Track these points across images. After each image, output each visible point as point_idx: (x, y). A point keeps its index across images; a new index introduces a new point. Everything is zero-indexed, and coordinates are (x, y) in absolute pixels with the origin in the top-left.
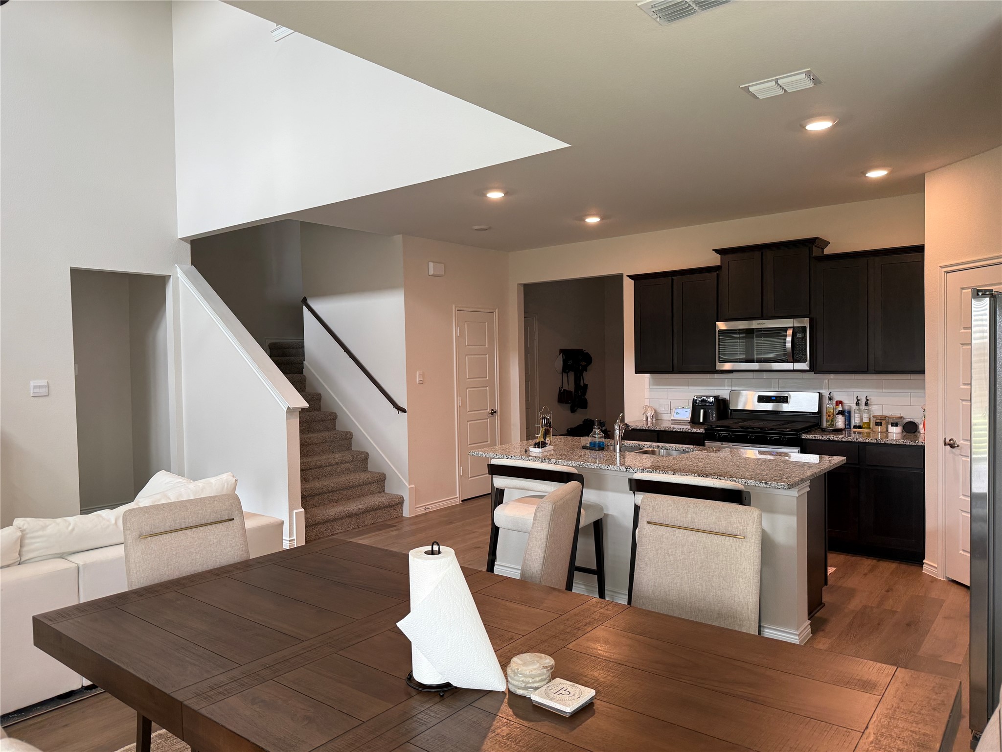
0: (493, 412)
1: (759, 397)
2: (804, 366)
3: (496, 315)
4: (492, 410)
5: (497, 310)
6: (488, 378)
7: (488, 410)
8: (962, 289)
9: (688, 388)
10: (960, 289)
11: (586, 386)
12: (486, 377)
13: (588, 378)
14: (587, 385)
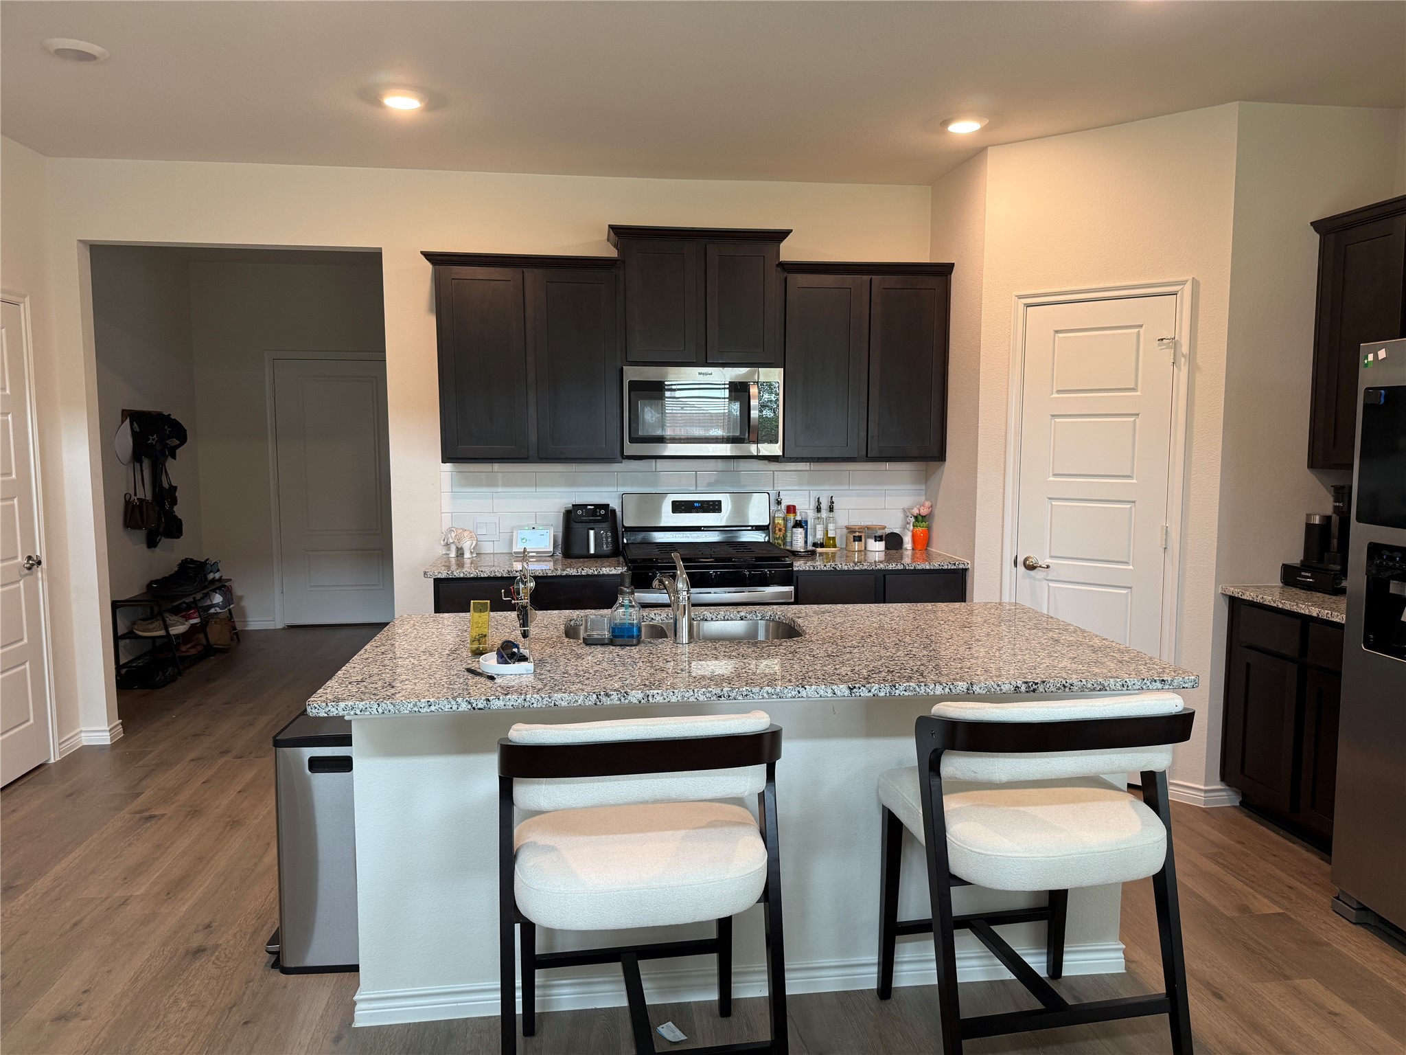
0: (33, 563)
1: (673, 503)
2: (776, 449)
3: (25, 309)
4: (30, 558)
5: (27, 300)
6: (14, 476)
7: (20, 559)
8: (1057, 332)
9: (534, 489)
10: (1053, 333)
11: (173, 489)
12: (10, 474)
13: (175, 471)
14: (175, 488)
